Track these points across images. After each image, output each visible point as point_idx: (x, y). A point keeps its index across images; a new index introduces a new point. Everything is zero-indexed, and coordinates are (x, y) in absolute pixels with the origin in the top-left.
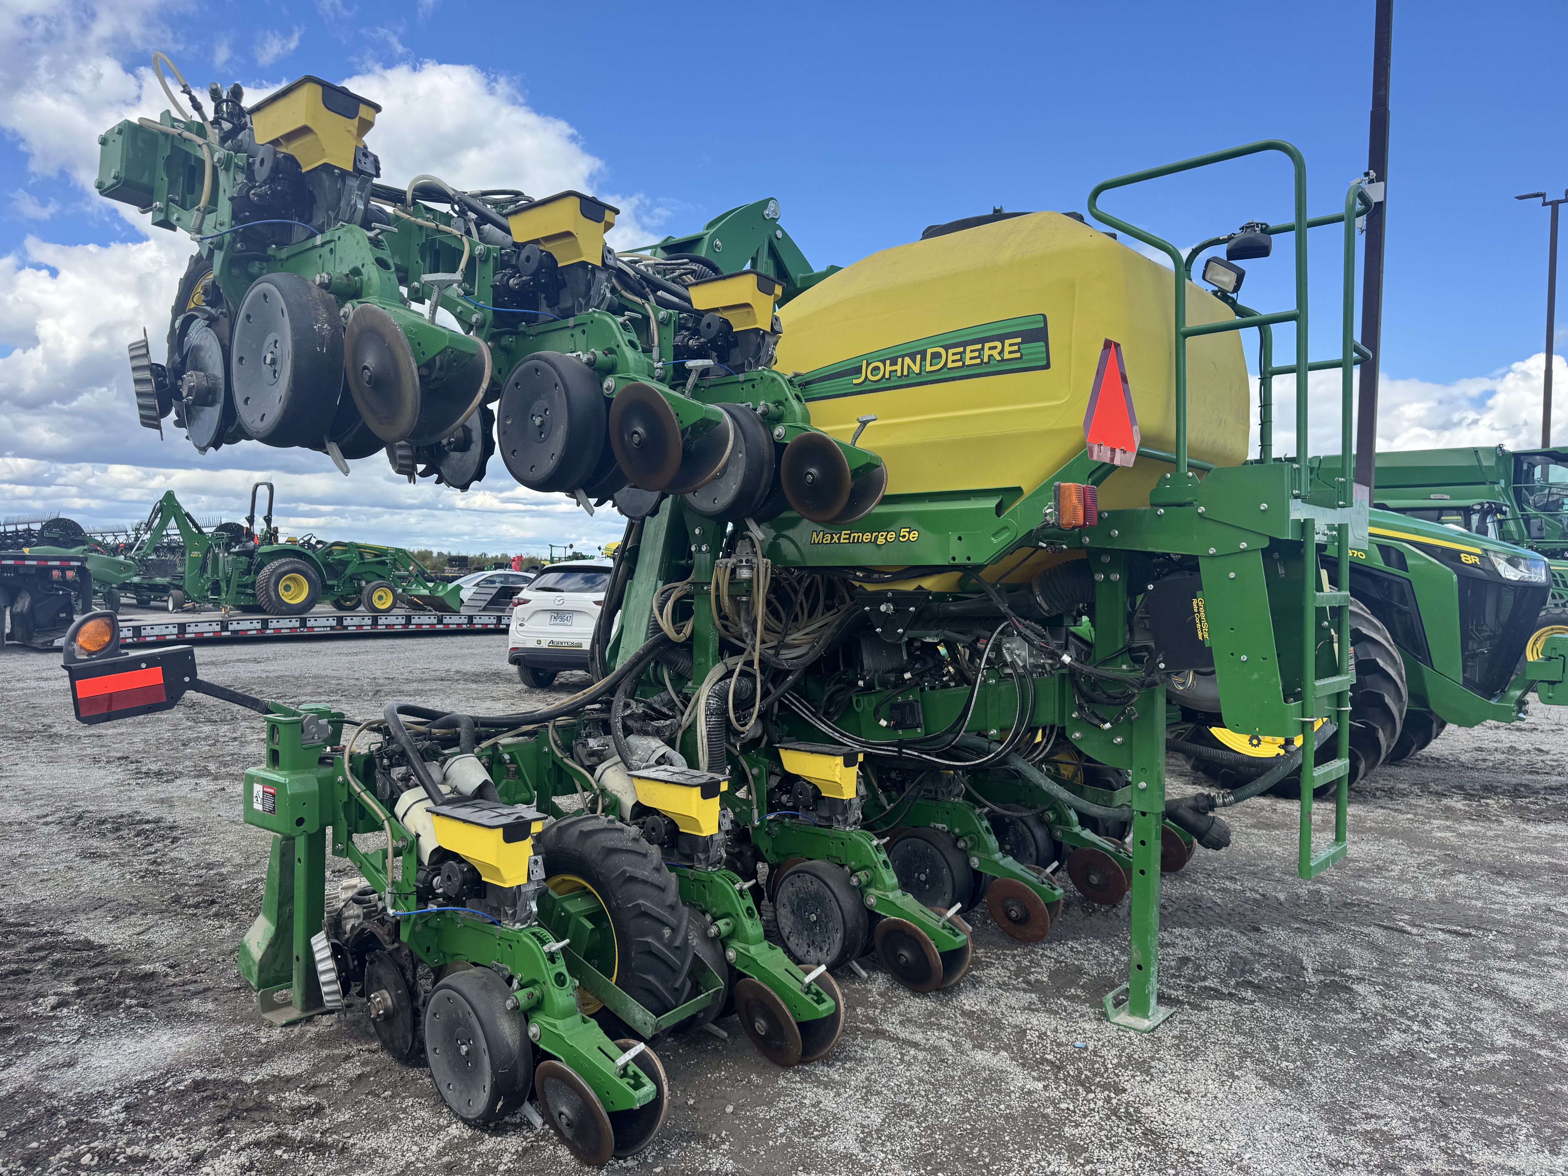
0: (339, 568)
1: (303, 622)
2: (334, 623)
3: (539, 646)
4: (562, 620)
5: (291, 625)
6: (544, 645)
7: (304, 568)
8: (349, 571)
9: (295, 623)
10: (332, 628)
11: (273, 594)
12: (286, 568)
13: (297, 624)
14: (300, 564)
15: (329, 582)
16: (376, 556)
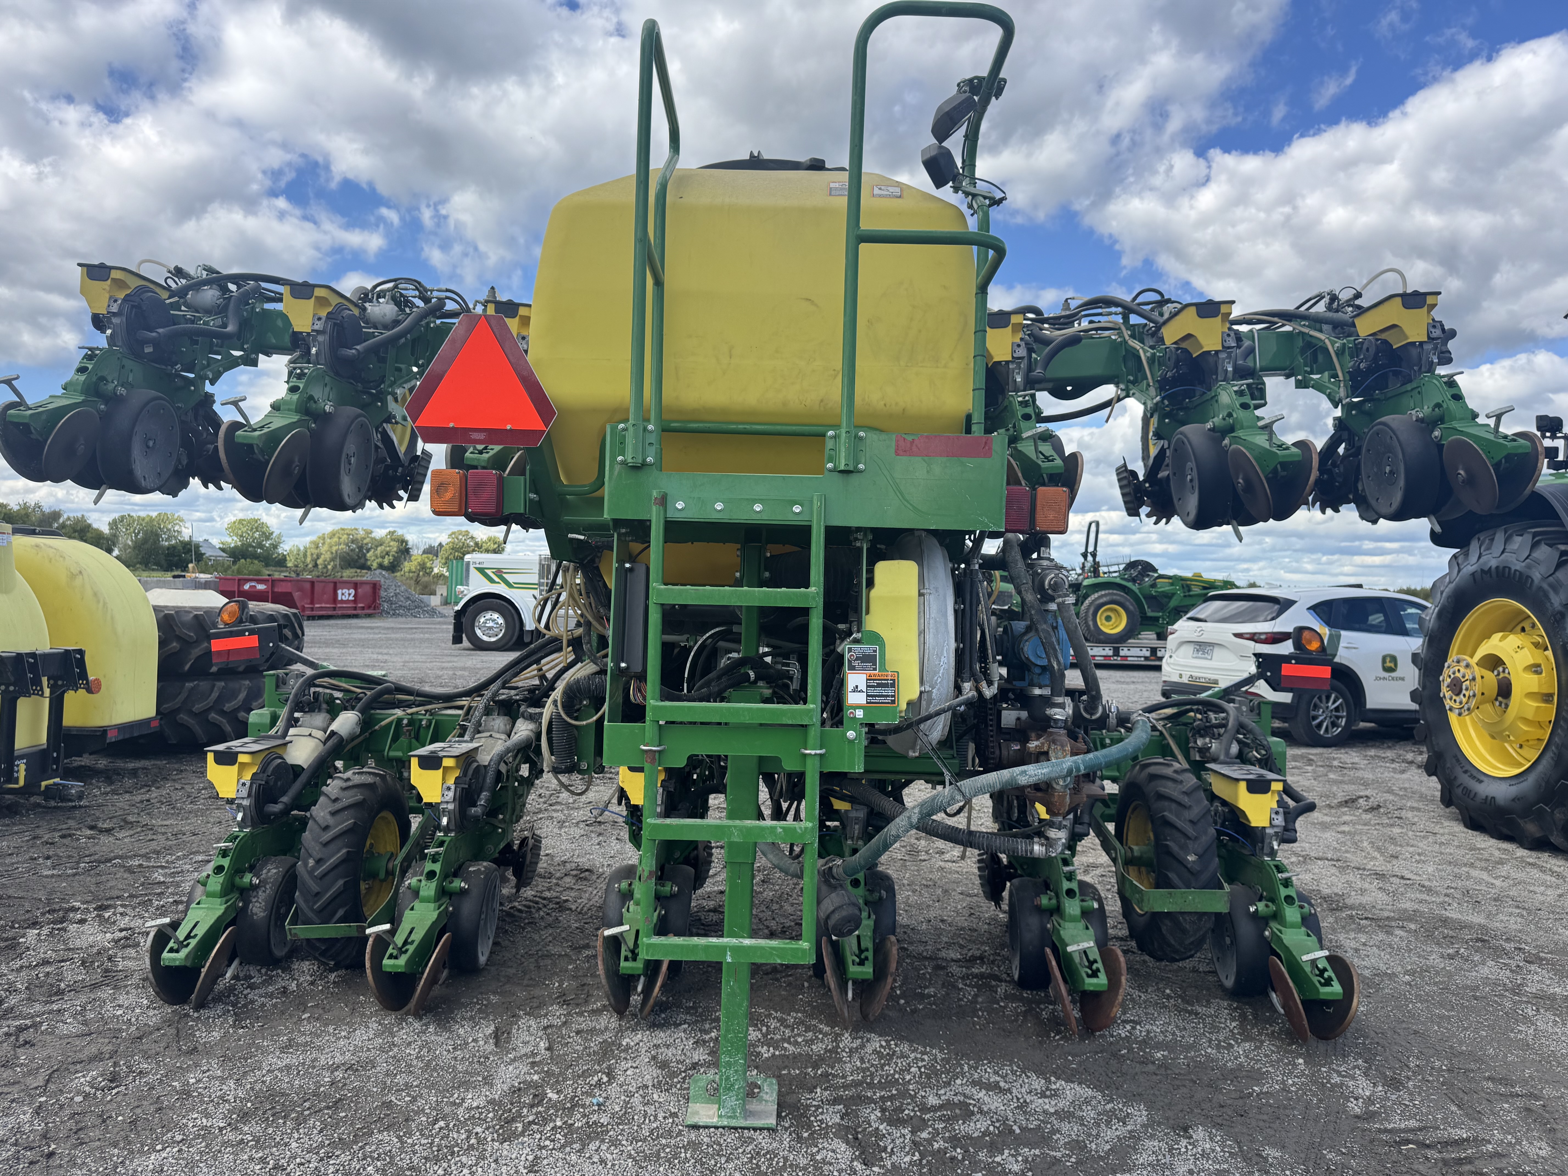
0: (1165, 600)
1: (1116, 652)
2: (1148, 654)
3: (1180, 680)
4: (1204, 653)
5: (1104, 653)
6: (1185, 680)
7: (1122, 600)
8: (1173, 603)
9: (1109, 652)
10: (1146, 658)
11: (1091, 623)
12: (1104, 599)
13: (1111, 653)
14: (1118, 595)
15: (1150, 614)
16: (1205, 588)
